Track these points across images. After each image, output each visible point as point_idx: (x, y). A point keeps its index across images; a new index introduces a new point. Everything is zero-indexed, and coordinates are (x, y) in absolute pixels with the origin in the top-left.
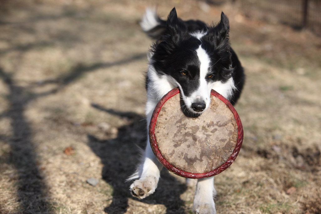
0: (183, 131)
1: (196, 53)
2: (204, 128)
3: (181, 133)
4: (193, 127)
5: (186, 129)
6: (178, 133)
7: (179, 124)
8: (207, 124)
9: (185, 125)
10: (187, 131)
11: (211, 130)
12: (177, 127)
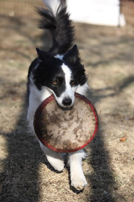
0: (76, 118)
1: (61, 68)
2: (66, 129)
3: (76, 116)
4: (72, 124)
5: (75, 120)
6: (77, 115)
7: (81, 120)
8: (66, 132)
9: (77, 122)
10: (73, 120)
11: (61, 131)
12: (80, 118)
